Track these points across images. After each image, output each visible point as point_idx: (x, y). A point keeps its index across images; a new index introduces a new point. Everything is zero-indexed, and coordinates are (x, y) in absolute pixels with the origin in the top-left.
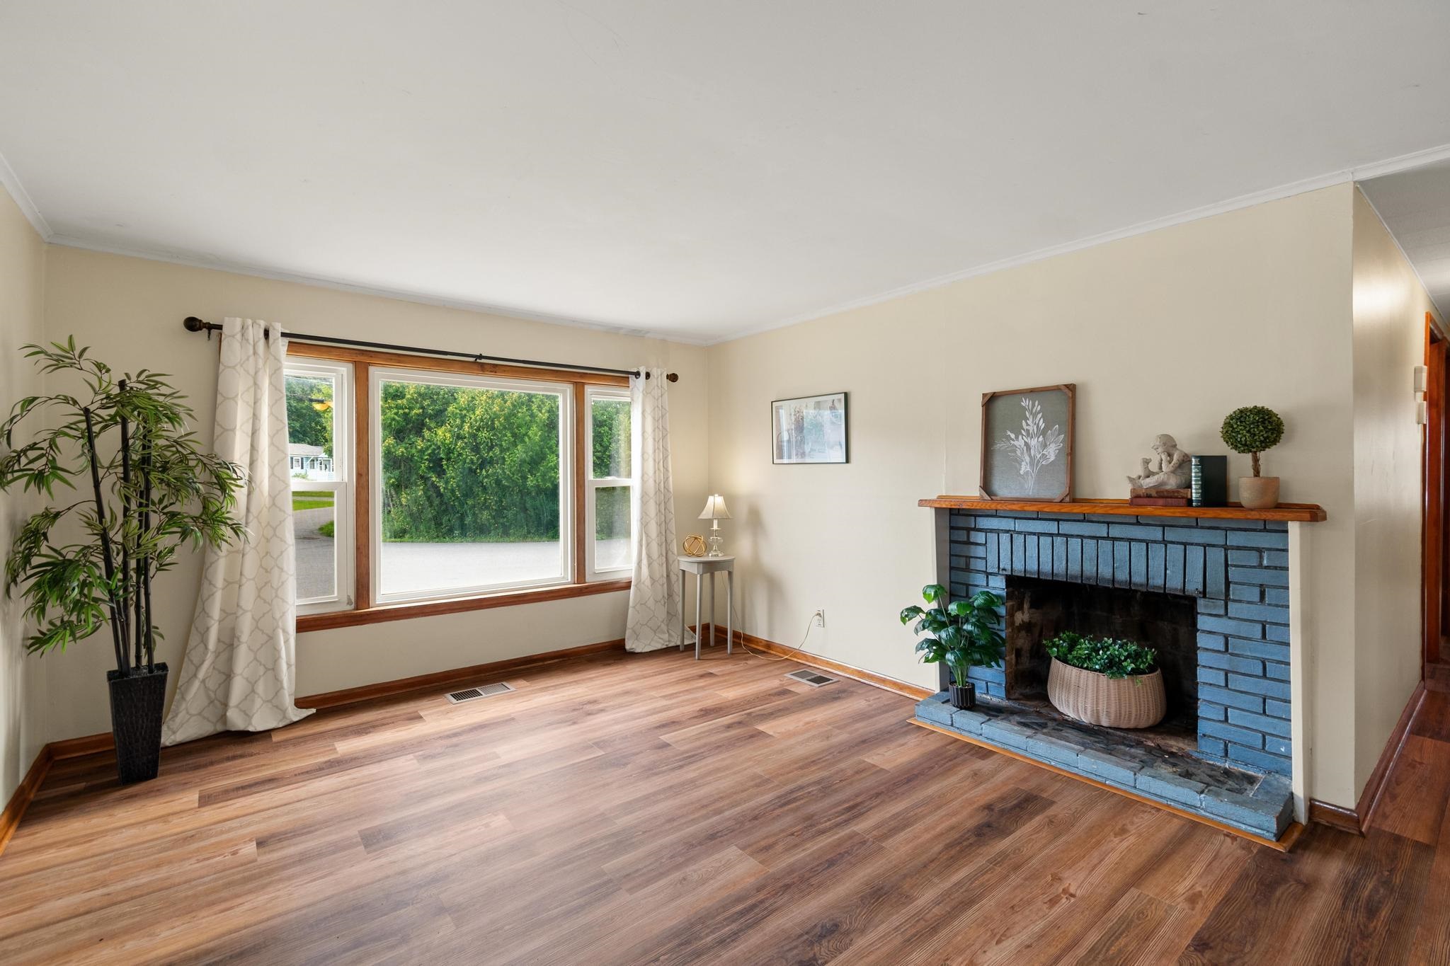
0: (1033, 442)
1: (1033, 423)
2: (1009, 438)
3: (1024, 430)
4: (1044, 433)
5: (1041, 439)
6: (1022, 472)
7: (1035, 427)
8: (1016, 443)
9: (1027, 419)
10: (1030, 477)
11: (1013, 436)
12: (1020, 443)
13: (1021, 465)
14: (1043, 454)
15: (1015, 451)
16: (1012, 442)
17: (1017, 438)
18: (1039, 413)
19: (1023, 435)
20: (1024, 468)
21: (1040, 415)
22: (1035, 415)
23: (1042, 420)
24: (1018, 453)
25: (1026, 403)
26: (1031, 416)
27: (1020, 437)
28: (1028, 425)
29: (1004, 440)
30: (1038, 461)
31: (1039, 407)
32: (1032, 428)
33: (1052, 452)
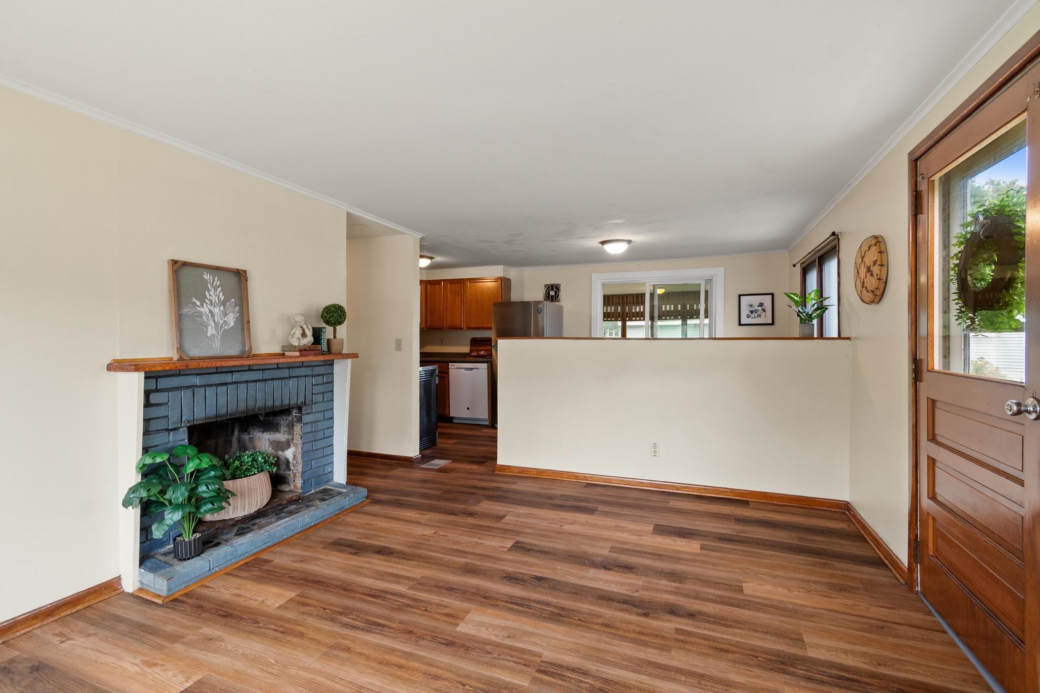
0: (216, 310)
1: (215, 294)
2: (194, 304)
3: (207, 299)
4: (223, 303)
5: (222, 308)
6: (209, 335)
7: (217, 298)
8: (201, 309)
9: (209, 291)
10: (216, 339)
11: (198, 303)
12: (205, 309)
13: (207, 329)
14: (225, 321)
15: (201, 316)
16: (198, 308)
17: (202, 305)
18: (219, 287)
19: (207, 303)
20: (211, 331)
21: (219, 289)
22: (216, 288)
23: (221, 293)
24: (204, 318)
25: (207, 276)
26: (213, 289)
27: (205, 305)
28: (210, 295)
29: (190, 305)
30: (221, 326)
31: (218, 282)
32: (214, 299)
33: (231, 319)
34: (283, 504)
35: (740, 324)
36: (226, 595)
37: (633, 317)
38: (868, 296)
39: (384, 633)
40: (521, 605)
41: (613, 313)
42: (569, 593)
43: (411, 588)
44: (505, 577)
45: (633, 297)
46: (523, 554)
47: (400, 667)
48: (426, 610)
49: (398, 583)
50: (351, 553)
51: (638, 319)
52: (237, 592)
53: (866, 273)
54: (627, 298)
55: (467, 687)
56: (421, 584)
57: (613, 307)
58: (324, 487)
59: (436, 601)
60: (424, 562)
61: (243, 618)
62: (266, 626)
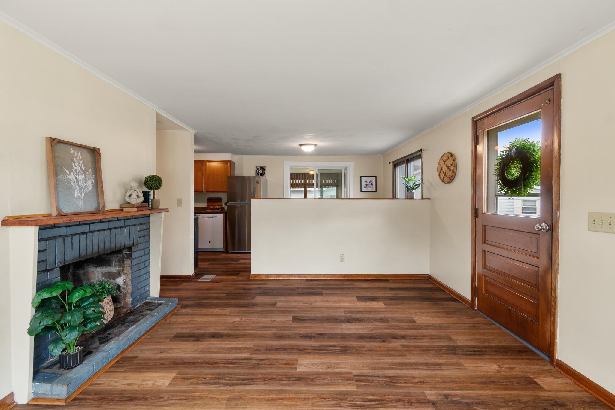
0: (80, 178)
1: (79, 166)
2: (65, 173)
3: (74, 169)
4: (85, 173)
5: (83, 176)
6: (75, 196)
7: (80, 168)
8: (70, 177)
9: (75, 162)
10: (80, 199)
11: (68, 172)
12: (72, 177)
13: (74, 191)
14: (86, 186)
15: (70, 182)
16: (68, 176)
17: (70, 174)
18: (81, 160)
19: (74, 172)
20: (77, 194)
21: (81, 162)
22: (79, 162)
23: (83, 164)
24: (72, 183)
25: (73, 151)
26: (77, 162)
27: (72, 173)
28: (76, 166)
29: (62, 173)
30: (84, 190)
31: (81, 156)
32: (78, 169)
33: (90, 184)
34: (122, 317)
35: (361, 191)
36: (119, 386)
37: (295, 186)
38: (446, 179)
39: (256, 383)
40: (322, 350)
41: (299, 184)
42: (341, 338)
43: (251, 354)
44: (302, 337)
45: (295, 175)
46: (302, 322)
47: (282, 399)
48: (271, 364)
49: (242, 352)
50: (194, 341)
51: (297, 187)
52: (126, 382)
53: (447, 169)
54: (299, 175)
55: (327, 399)
56: (256, 350)
57: (299, 180)
58: (144, 301)
59: (274, 358)
60: (247, 337)
61: (147, 398)
62: (169, 399)
